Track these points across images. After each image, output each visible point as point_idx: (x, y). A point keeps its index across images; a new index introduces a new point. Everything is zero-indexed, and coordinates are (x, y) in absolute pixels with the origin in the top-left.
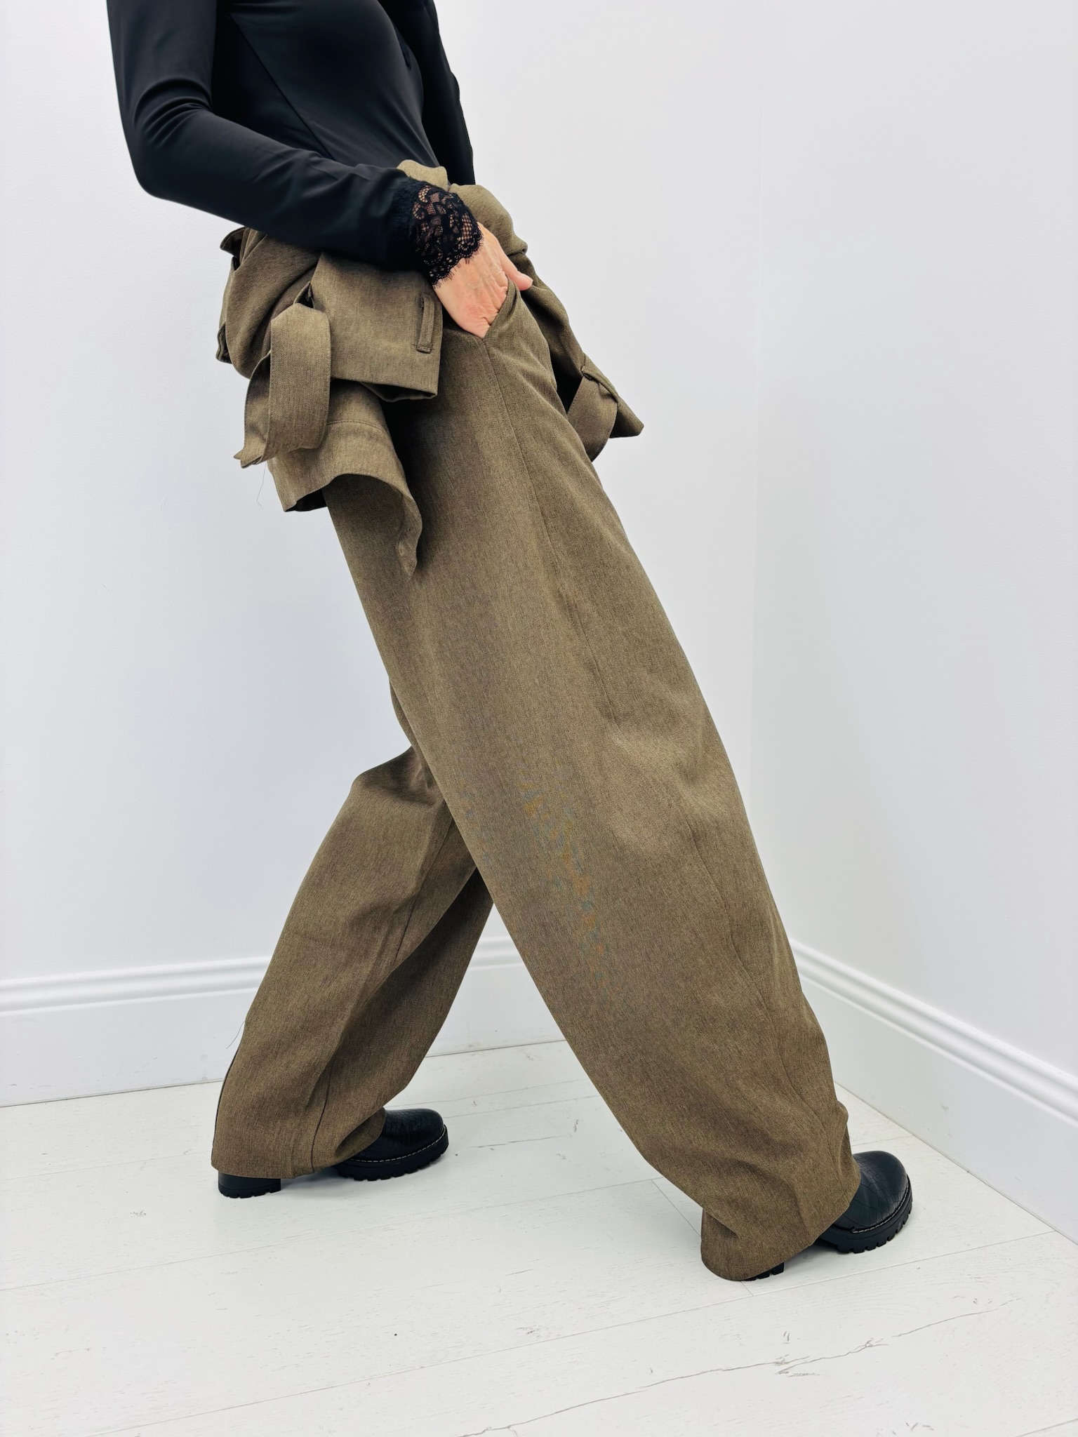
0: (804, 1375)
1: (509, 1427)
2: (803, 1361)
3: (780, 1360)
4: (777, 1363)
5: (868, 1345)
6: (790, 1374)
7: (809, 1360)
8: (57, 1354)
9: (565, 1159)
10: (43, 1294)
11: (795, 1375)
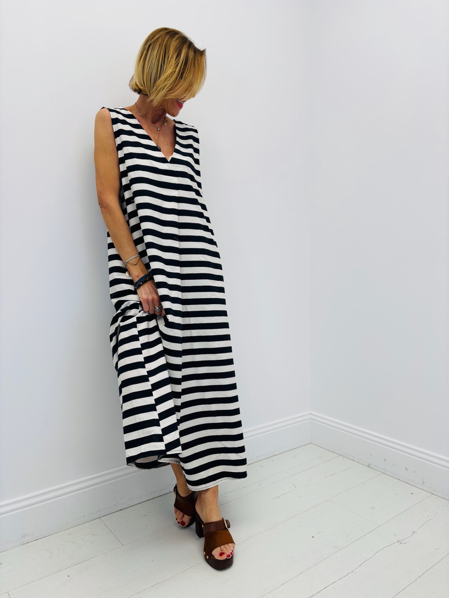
0: (406, 543)
1: (352, 572)
2: (402, 540)
3: (398, 541)
4: (398, 542)
5: (414, 533)
6: (403, 543)
7: (404, 539)
8: (222, 583)
9: (301, 497)
10: (198, 569)
11: (404, 544)
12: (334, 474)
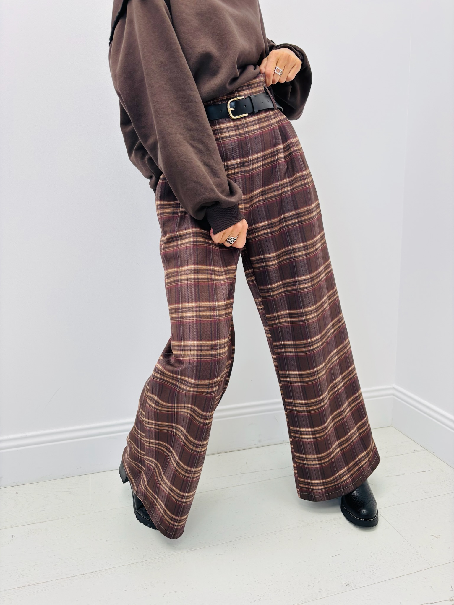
4: (450, 600)
8: (164, 594)
12: (403, 474)
